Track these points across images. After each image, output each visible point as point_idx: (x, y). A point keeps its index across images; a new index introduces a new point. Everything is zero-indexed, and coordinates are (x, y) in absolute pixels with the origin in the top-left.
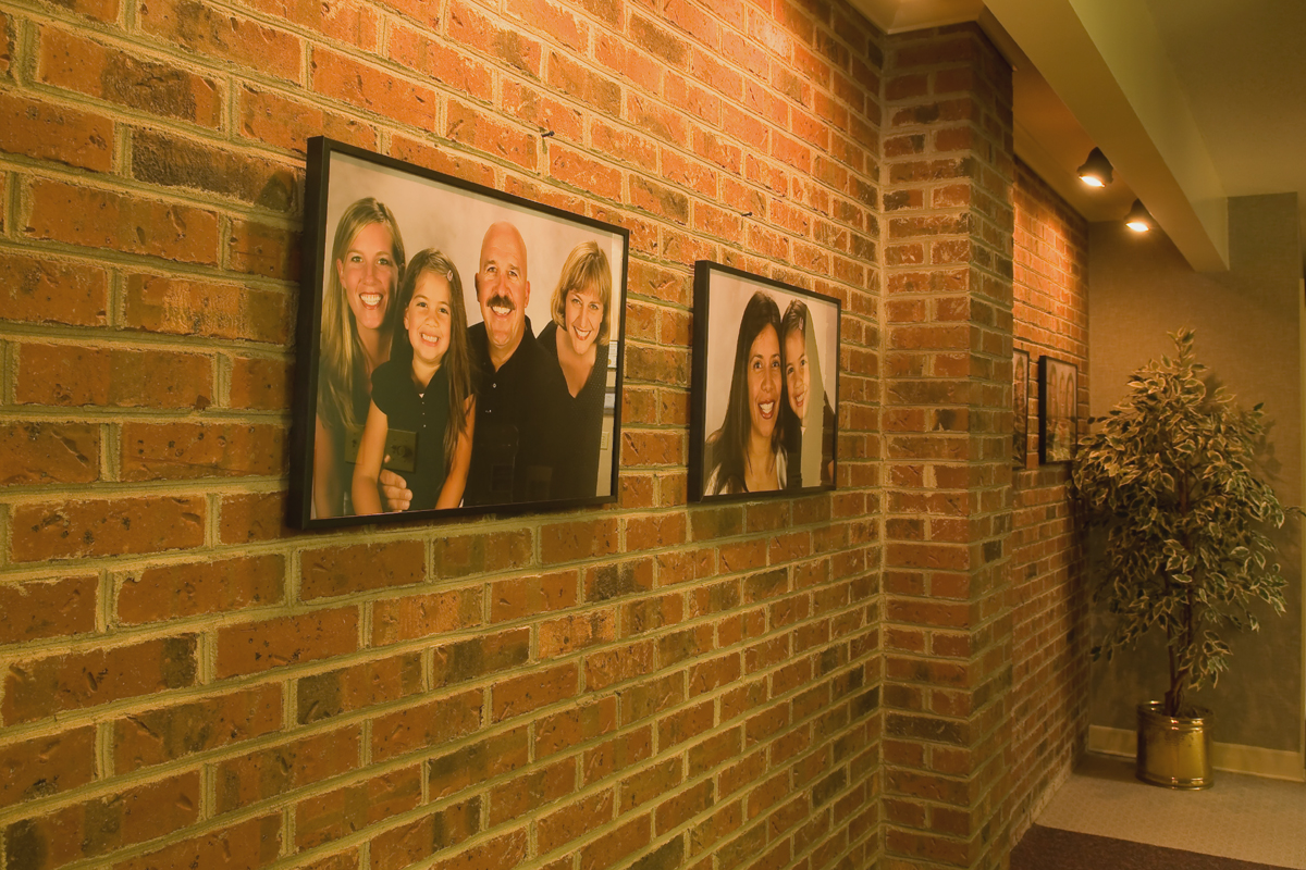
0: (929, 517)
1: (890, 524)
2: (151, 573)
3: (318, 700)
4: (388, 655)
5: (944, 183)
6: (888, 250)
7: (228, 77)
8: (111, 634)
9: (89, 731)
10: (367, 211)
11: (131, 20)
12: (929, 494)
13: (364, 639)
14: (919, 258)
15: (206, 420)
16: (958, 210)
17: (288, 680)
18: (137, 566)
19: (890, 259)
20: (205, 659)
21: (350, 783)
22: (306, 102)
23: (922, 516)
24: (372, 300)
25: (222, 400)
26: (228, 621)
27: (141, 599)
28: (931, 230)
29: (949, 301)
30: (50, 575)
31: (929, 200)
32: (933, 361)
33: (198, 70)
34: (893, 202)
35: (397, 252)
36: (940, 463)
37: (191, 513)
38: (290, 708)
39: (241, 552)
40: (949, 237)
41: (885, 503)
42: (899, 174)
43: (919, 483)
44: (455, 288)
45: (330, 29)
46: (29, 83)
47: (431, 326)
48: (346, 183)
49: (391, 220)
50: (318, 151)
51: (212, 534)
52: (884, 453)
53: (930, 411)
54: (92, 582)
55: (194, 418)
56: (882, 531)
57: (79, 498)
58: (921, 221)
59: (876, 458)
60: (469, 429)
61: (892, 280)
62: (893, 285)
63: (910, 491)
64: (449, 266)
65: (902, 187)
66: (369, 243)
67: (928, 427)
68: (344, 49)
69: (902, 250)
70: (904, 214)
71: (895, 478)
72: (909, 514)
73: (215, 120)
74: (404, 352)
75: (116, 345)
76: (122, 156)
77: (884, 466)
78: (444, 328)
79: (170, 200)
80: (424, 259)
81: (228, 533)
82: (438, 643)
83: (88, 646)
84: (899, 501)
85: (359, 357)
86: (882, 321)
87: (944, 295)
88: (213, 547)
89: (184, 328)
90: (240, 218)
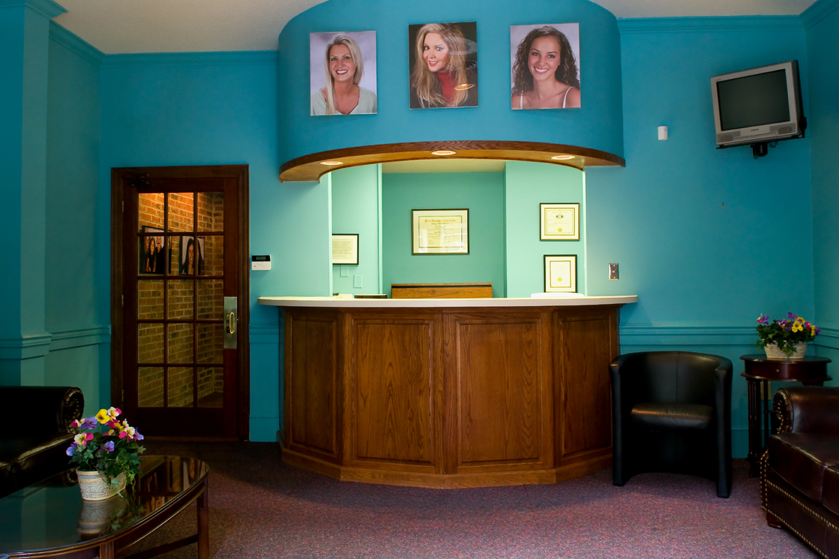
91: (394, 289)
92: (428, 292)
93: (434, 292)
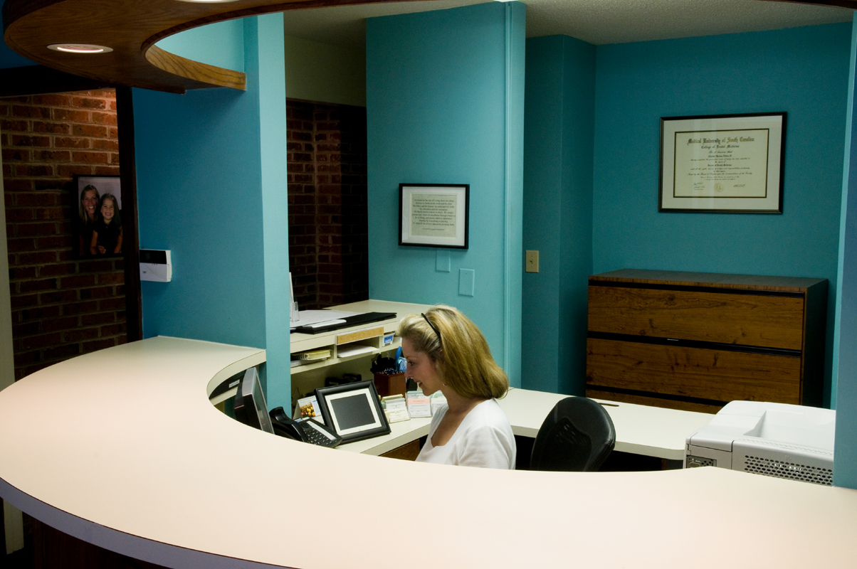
0: (331, 254)
1: (320, 257)
2: (46, 266)
3: (85, 294)
4: (103, 286)
5: (333, 132)
6: (317, 156)
7: (53, 164)
8: (39, 278)
9: (36, 295)
10: (89, 188)
11: (32, 159)
12: (330, 246)
13: (96, 282)
14: (326, 159)
15: (55, 236)
16: (337, 143)
17: (78, 290)
18: (43, 265)
19: (318, 160)
20: (59, 284)
21: (95, 313)
22: (72, 165)
23: (329, 254)
24: (92, 207)
25: (58, 232)
26: (63, 276)
27: (44, 271)
28: (329, 149)
29: (335, 176)
30: (27, 266)
31: (329, 139)
32: (331, 198)
33: (47, 165)
34: (318, 138)
35: (97, 195)
36: (333, 235)
37: (53, 254)
38: (79, 295)
39: (64, 263)
40: (334, 152)
41: (317, 249)
42: (320, 127)
43: (327, 242)
44: (115, 201)
45: (77, 146)
46: (14, 176)
47: (108, 211)
48: (83, 182)
49: (95, 189)
50: (76, 177)
51: (58, 259)
52: (317, 231)
53: (330, 216)
54: (34, 268)
55: (52, 236)
56: (317, 259)
57: (31, 252)
58: (326, 145)
59: (315, 233)
60: (122, 234)
61: (318, 167)
62: (319, 169)
63: (325, 245)
64: (113, 196)
65: (321, 132)
66: (89, 195)
67: (330, 222)
68: (81, 150)
69: (321, 156)
70: (321, 142)
71: (320, 240)
72: (324, 253)
73: (52, 174)
74: (102, 218)
75: (35, 223)
76: (33, 186)
77: (318, 235)
78: (112, 211)
79: (43, 193)
80: (105, 196)
81: (62, 259)
82: (117, 285)
83: (35, 280)
84: (322, 249)
85: (89, 220)
86: (316, 183)
87: (334, 174)
88: (58, 261)
89: (48, 218)
90: (59, 194)
91: (594, 288)
92: (660, 299)
93: (672, 299)
